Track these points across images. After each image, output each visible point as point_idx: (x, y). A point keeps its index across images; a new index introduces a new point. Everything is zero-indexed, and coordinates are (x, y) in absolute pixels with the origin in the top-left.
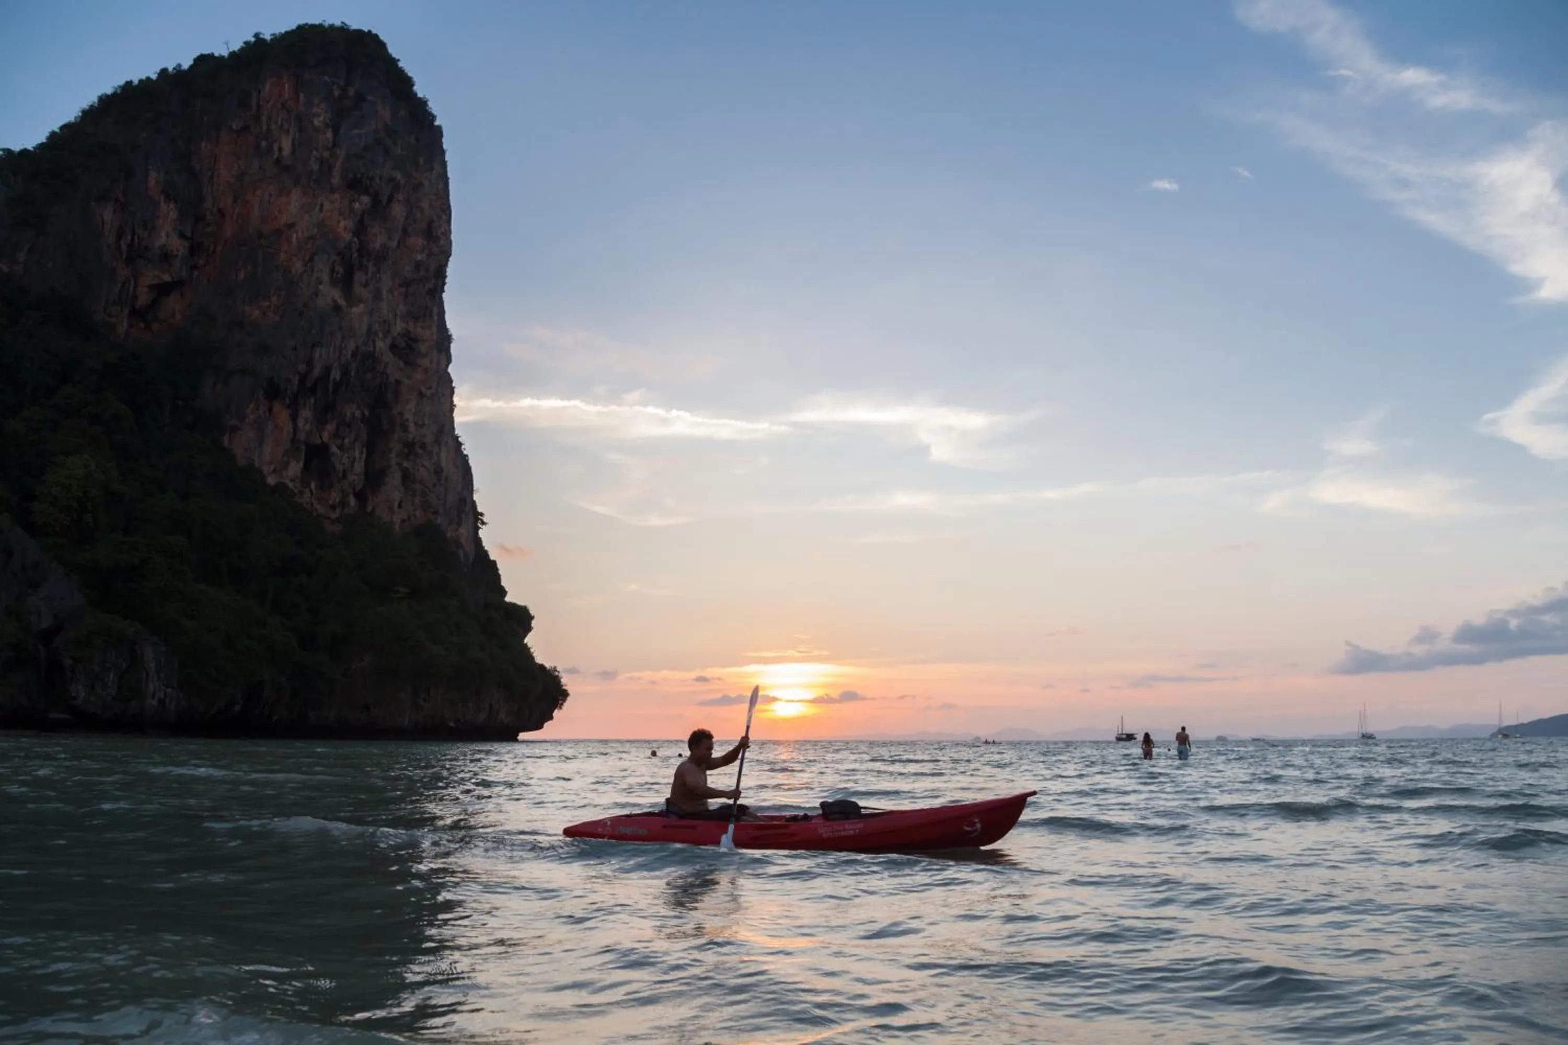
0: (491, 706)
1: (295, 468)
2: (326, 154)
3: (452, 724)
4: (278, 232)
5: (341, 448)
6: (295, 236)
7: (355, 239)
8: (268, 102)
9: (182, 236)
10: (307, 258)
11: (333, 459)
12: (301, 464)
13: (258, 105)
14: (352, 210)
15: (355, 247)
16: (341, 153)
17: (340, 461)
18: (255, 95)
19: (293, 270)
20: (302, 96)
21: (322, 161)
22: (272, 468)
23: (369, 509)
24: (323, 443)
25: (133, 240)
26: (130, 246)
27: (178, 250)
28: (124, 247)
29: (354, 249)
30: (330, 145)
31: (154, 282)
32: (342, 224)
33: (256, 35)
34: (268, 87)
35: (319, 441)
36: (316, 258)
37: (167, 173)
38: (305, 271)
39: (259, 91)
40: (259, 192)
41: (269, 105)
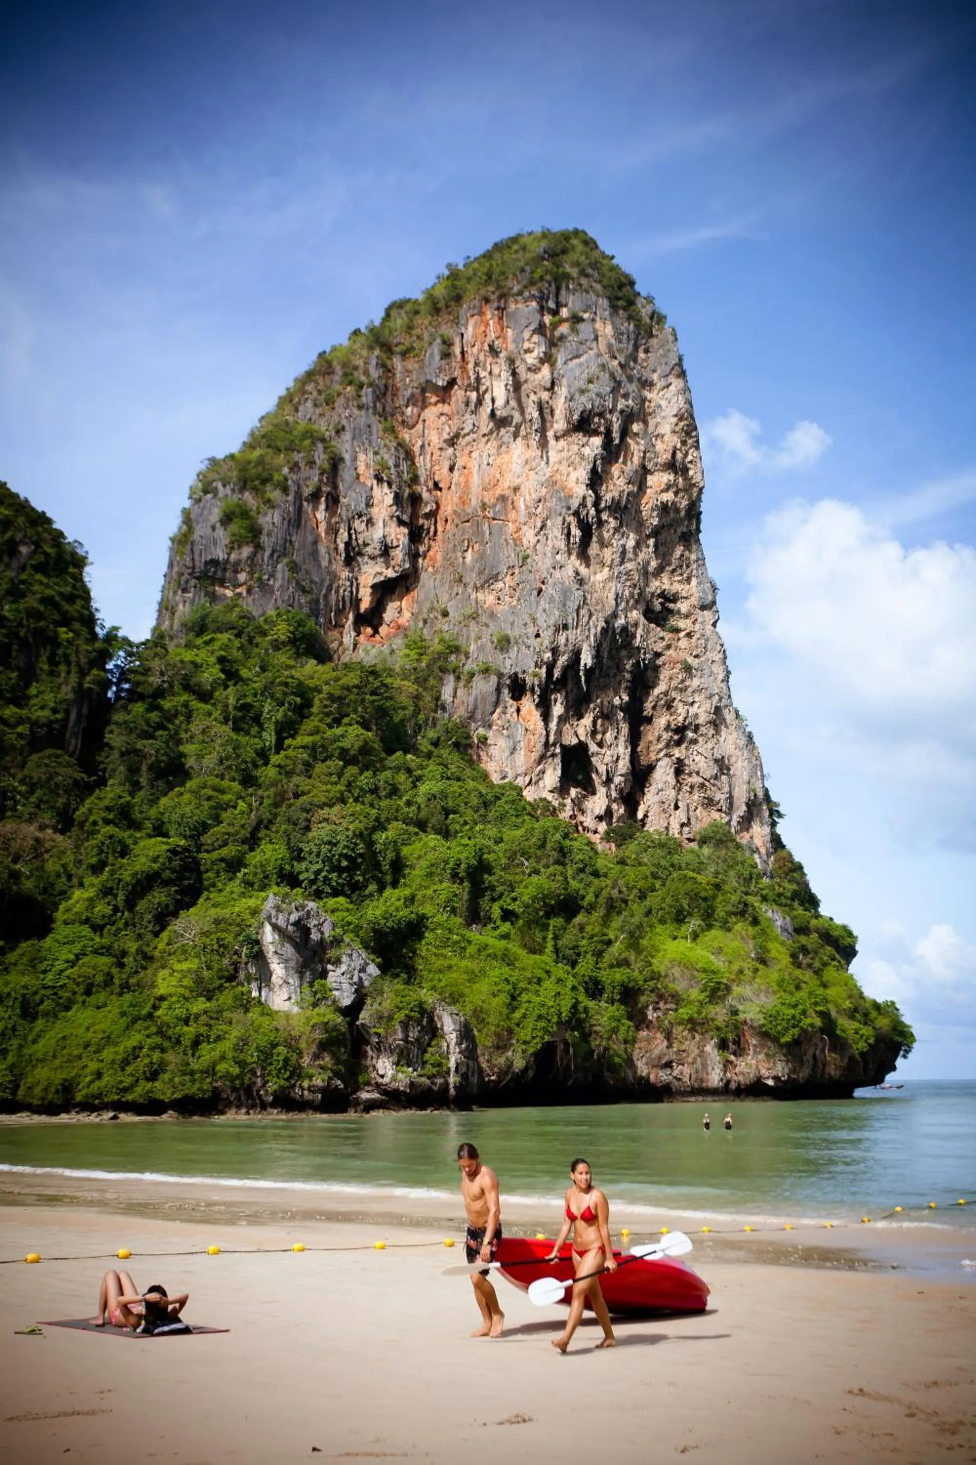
0: (814, 1056)
1: (552, 775)
2: (545, 395)
3: (770, 1082)
4: (503, 498)
5: (600, 745)
6: (522, 500)
7: (590, 492)
8: (473, 346)
9: (401, 522)
10: (539, 525)
11: (594, 760)
12: (559, 772)
13: (463, 353)
14: (583, 457)
15: (590, 501)
16: (562, 392)
17: (601, 762)
18: (457, 340)
19: (525, 541)
20: (510, 332)
21: (540, 408)
22: (527, 779)
23: (640, 815)
24: (580, 741)
25: (350, 535)
26: (348, 544)
27: (398, 540)
28: (342, 546)
29: (589, 504)
30: (548, 385)
31: (377, 580)
32: (574, 476)
33: (449, 266)
34: (470, 328)
35: (575, 741)
36: (549, 523)
37: (376, 453)
38: (538, 541)
39: (462, 335)
40: (475, 455)
41: (475, 350)
